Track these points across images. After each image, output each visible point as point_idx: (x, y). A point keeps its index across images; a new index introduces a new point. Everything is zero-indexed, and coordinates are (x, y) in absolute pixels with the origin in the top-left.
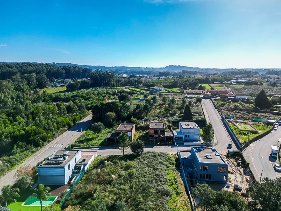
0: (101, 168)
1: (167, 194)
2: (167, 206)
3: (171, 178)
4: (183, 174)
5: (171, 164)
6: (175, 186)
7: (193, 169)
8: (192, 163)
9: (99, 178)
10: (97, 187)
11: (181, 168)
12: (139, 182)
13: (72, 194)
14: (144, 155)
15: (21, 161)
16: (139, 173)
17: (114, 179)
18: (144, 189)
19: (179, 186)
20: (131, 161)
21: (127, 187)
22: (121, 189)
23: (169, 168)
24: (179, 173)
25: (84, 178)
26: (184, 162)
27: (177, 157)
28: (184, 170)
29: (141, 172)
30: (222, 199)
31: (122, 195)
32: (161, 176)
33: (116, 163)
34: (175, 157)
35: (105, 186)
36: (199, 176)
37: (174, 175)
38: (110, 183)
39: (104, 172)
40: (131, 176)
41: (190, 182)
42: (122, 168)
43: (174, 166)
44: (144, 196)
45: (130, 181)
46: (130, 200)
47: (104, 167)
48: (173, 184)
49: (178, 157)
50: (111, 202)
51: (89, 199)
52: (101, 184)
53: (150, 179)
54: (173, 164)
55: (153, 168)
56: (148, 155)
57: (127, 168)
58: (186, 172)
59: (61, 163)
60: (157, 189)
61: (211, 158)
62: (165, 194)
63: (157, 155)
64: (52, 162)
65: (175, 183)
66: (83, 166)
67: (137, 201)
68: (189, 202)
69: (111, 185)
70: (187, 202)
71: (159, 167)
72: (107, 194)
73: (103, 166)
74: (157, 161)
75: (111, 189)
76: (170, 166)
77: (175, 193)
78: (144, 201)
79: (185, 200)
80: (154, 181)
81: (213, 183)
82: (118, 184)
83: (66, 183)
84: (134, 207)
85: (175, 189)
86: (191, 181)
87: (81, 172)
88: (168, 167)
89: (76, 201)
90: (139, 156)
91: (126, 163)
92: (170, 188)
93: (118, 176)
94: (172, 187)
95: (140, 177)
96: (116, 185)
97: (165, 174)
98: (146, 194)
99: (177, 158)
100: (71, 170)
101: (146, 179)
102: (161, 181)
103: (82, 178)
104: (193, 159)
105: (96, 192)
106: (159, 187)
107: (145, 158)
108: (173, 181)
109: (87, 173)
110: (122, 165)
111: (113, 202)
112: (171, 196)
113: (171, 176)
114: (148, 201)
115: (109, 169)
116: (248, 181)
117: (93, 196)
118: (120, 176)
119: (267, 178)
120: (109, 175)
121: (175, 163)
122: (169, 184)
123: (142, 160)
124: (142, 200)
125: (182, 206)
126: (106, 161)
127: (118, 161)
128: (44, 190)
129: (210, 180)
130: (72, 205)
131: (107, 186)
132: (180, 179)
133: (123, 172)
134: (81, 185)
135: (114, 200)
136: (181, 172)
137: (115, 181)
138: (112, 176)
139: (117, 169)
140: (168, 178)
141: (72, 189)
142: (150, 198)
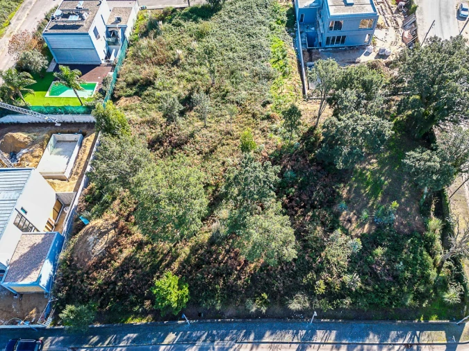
0: (155, 37)
1: (269, 77)
2: (267, 94)
3: (276, 50)
4: (298, 40)
5: (279, 22)
6: (282, 63)
7: (316, 29)
8: (318, 15)
9: (155, 54)
10: (157, 69)
11: (297, 27)
12: (223, 60)
13: (119, 79)
14: (229, 7)
15: (7, 21)
16: (221, 44)
17: (182, 57)
18: (232, 73)
19: (288, 63)
20: (206, 22)
21: (204, 70)
22: (195, 73)
23: (274, 32)
24: (292, 38)
25: (130, 53)
26: (302, 16)
27: (292, 6)
28: (301, 33)
29: (226, 43)
30: (351, 80)
31: (200, 83)
32: (259, 47)
33: (179, 25)
34: (287, 6)
35: (169, 68)
36: (325, 39)
37: (282, 44)
38: (175, 63)
39: (161, 44)
40: (209, 54)
41: (307, 54)
42: (191, 36)
43: (284, 25)
44: (233, 83)
45: (209, 61)
46: (212, 89)
47: (159, 34)
48: (279, 60)
49: (294, 5)
50: (184, 94)
51: (149, 88)
52: (162, 65)
53: (242, 54)
54: (283, 22)
55: (246, 34)
56: (237, 6)
57: (200, 35)
58: (304, 35)
59: (79, 26)
60: (253, 70)
61: (352, 4)
62: (265, 78)
63: (254, 6)
64: (62, 24)
65: (283, 58)
66: (120, 31)
67: (224, 91)
68: (301, 85)
69: (178, 67)
70: (297, 85)
71: (257, 31)
72: (175, 80)
73: (157, 32)
74: (253, 17)
75: (180, 73)
76: (276, 25)
77: (280, 74)
78: (233, 89)
79: (295, 82)
80: (249, 58)
81: (346, 50)
82: (189, 64)
83: (103, 62)
84: (219, 99)
85: (281, 68)
86: (309, 51)
87: (120, 42)
88: (273, 30)
89: (130, 91)
90: (219, 10)
91: (198, 25)
92: (274, 66)
93: (187, 52)
94: (277, 64)
95: (224, 52)
96: (187, 67)
97: (267, 43)
98: (236, 79)
99: (291, 8)
100: (102, 38)
101: (235, 54)
102: (260, 57)
103: (126, 53)
104: (319, 9)
105: (156, 77)
106: (257, 68)
107: (231, 14)
108: (280, 54)
109: (132, 45)
110: (190, 30)
111: (187, 93)
112: (274, 79)
113: (277, 45)
114: (239, 90)
115: (168, 39)
116: (404, 39)
117: (154, 84)
118: (190, 51)
119: (436, 37)
120: (171, 49)
121: (285, 19)
122: (273, 60)
123: (226, 19)
124: (230, 88)
125: (290, 91)
126: (161, 22)
127: (182, 22)
128: (72, 75)
129: (342, 46)
130: (125, 97)
131: (173, 69)
132: (291, 51)
133: (195, 44)
134: (129, 65)
135: (188, 90)
136: (294, 37)
137: (183, 60)
138: (177, 51)
139: (183, 38)
140: (272, 50)
141: (117, 72)
142: (242, 84)
